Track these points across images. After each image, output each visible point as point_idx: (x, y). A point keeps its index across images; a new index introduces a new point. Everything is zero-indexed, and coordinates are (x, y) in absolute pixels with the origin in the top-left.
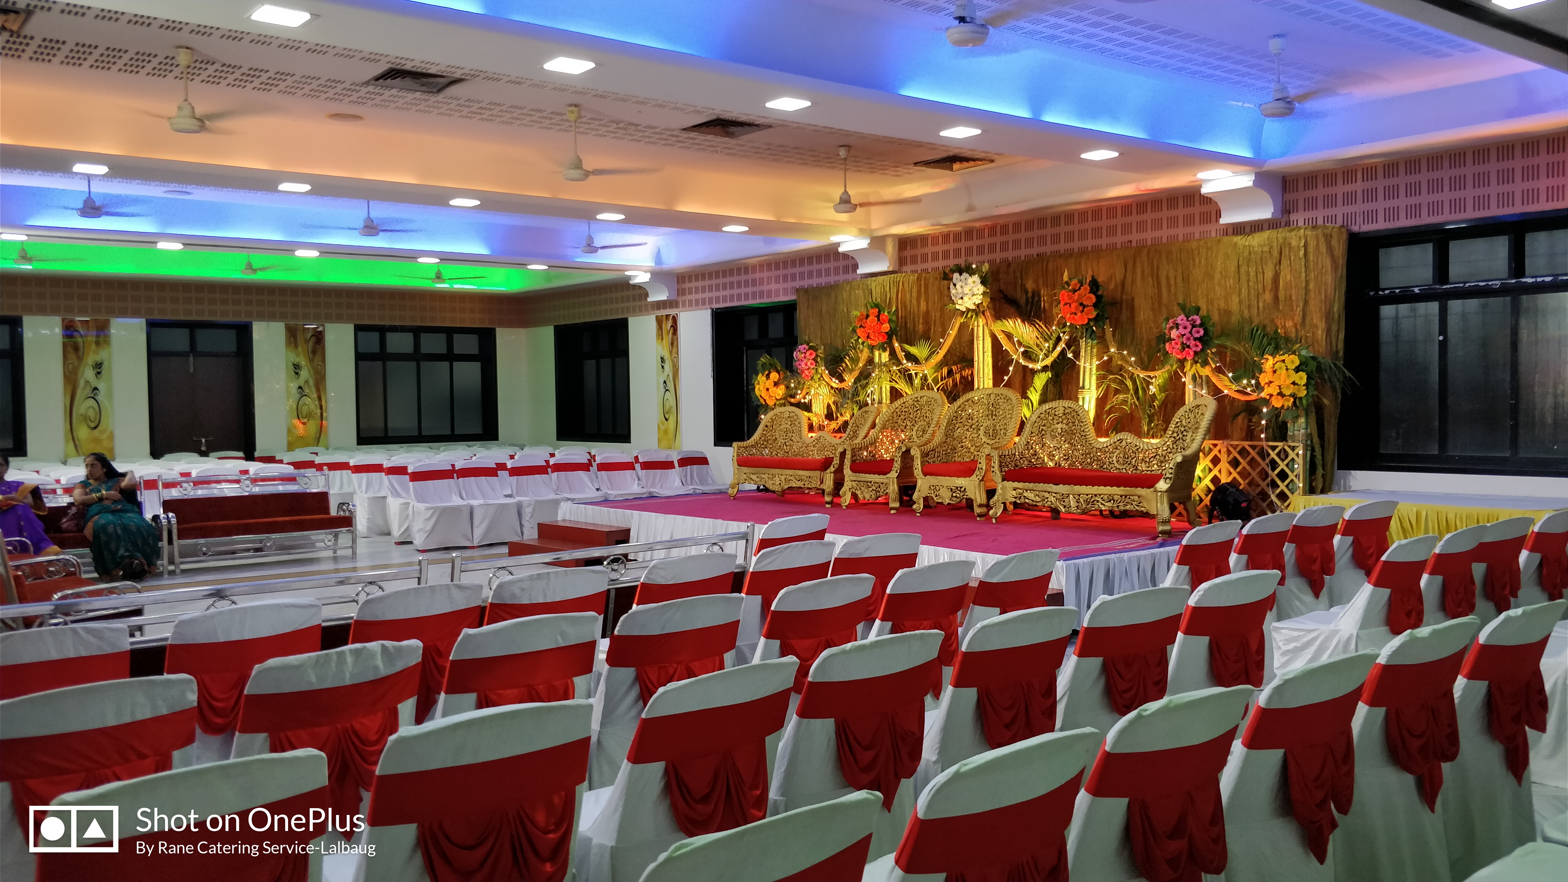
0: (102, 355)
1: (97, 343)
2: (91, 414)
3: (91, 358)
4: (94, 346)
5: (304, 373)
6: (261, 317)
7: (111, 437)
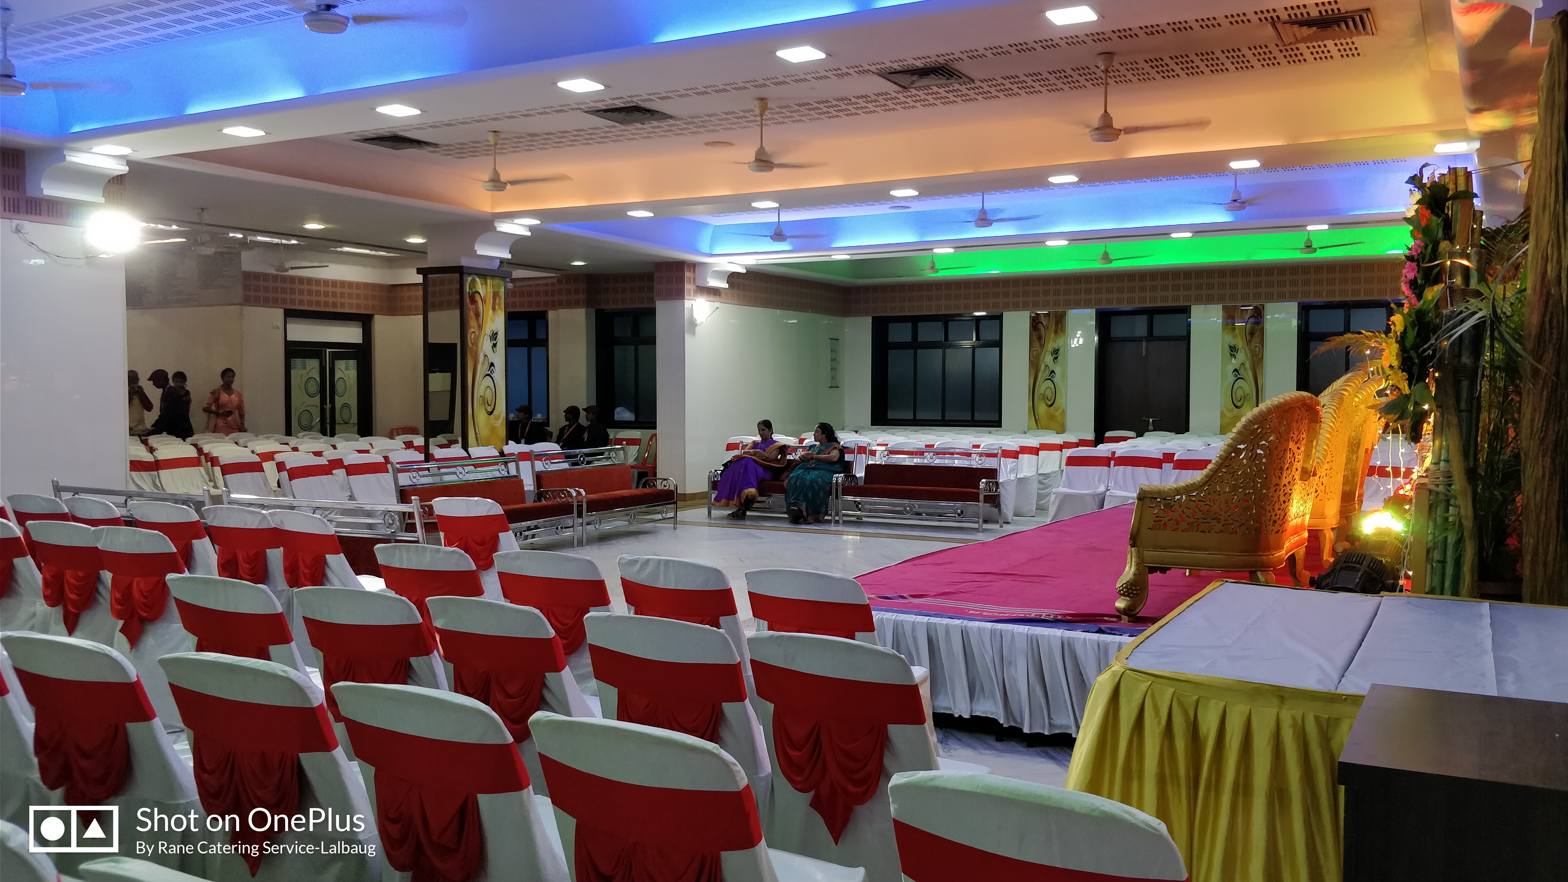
0: (1059, 343)
1: (1056, 332)
2: (1049, 393)
3: (1050, 346)
4: (1053, 335)
5: (1241, 356)
6: (1200, 300)
7: (1064, 413)
